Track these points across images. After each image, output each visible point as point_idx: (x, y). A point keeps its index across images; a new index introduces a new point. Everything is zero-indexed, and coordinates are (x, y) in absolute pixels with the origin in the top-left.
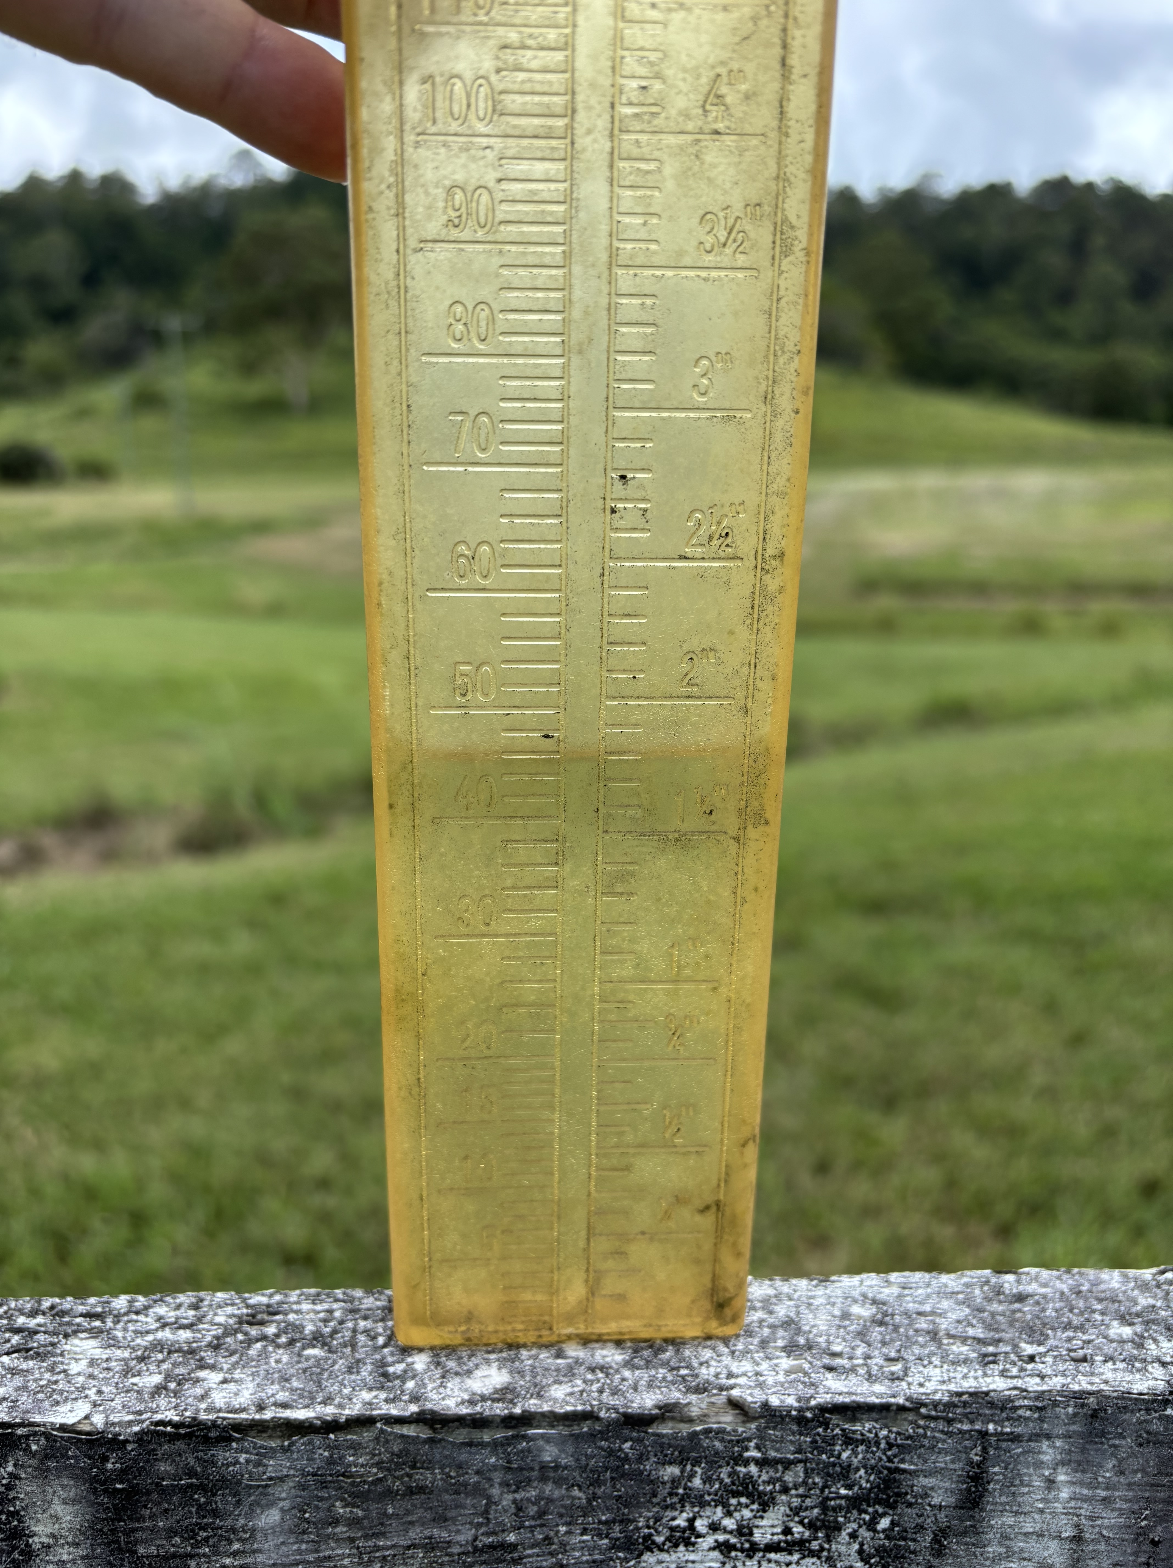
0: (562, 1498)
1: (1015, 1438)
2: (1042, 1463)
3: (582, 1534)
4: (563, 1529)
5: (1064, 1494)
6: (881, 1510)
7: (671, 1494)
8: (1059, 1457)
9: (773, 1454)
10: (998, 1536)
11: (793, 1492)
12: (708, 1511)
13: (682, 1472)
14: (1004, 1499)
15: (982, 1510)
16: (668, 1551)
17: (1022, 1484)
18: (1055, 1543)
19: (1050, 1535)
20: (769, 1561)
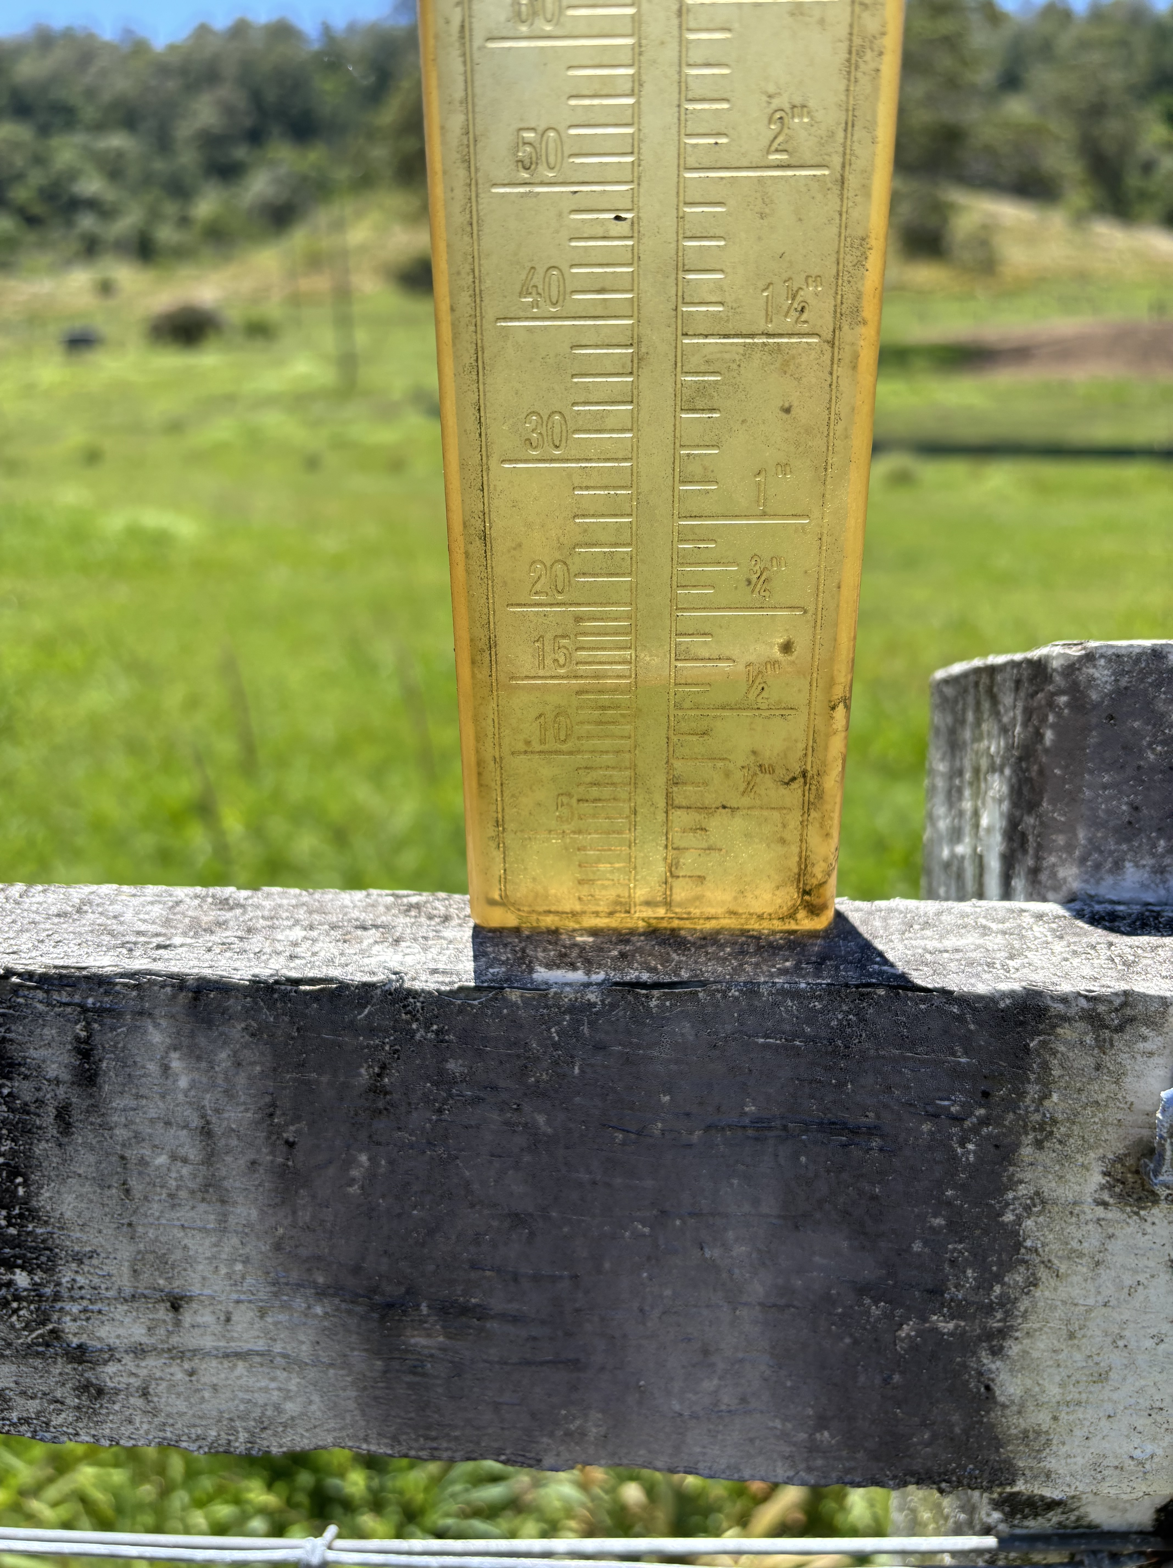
2: (150, 1044)
5: (183, 1082)
8: (167, 1040)
10: (123, 1118)
14: (119, 1080)
17: (135, 1065)
18: (185, 1132)
19: (177, 1124)
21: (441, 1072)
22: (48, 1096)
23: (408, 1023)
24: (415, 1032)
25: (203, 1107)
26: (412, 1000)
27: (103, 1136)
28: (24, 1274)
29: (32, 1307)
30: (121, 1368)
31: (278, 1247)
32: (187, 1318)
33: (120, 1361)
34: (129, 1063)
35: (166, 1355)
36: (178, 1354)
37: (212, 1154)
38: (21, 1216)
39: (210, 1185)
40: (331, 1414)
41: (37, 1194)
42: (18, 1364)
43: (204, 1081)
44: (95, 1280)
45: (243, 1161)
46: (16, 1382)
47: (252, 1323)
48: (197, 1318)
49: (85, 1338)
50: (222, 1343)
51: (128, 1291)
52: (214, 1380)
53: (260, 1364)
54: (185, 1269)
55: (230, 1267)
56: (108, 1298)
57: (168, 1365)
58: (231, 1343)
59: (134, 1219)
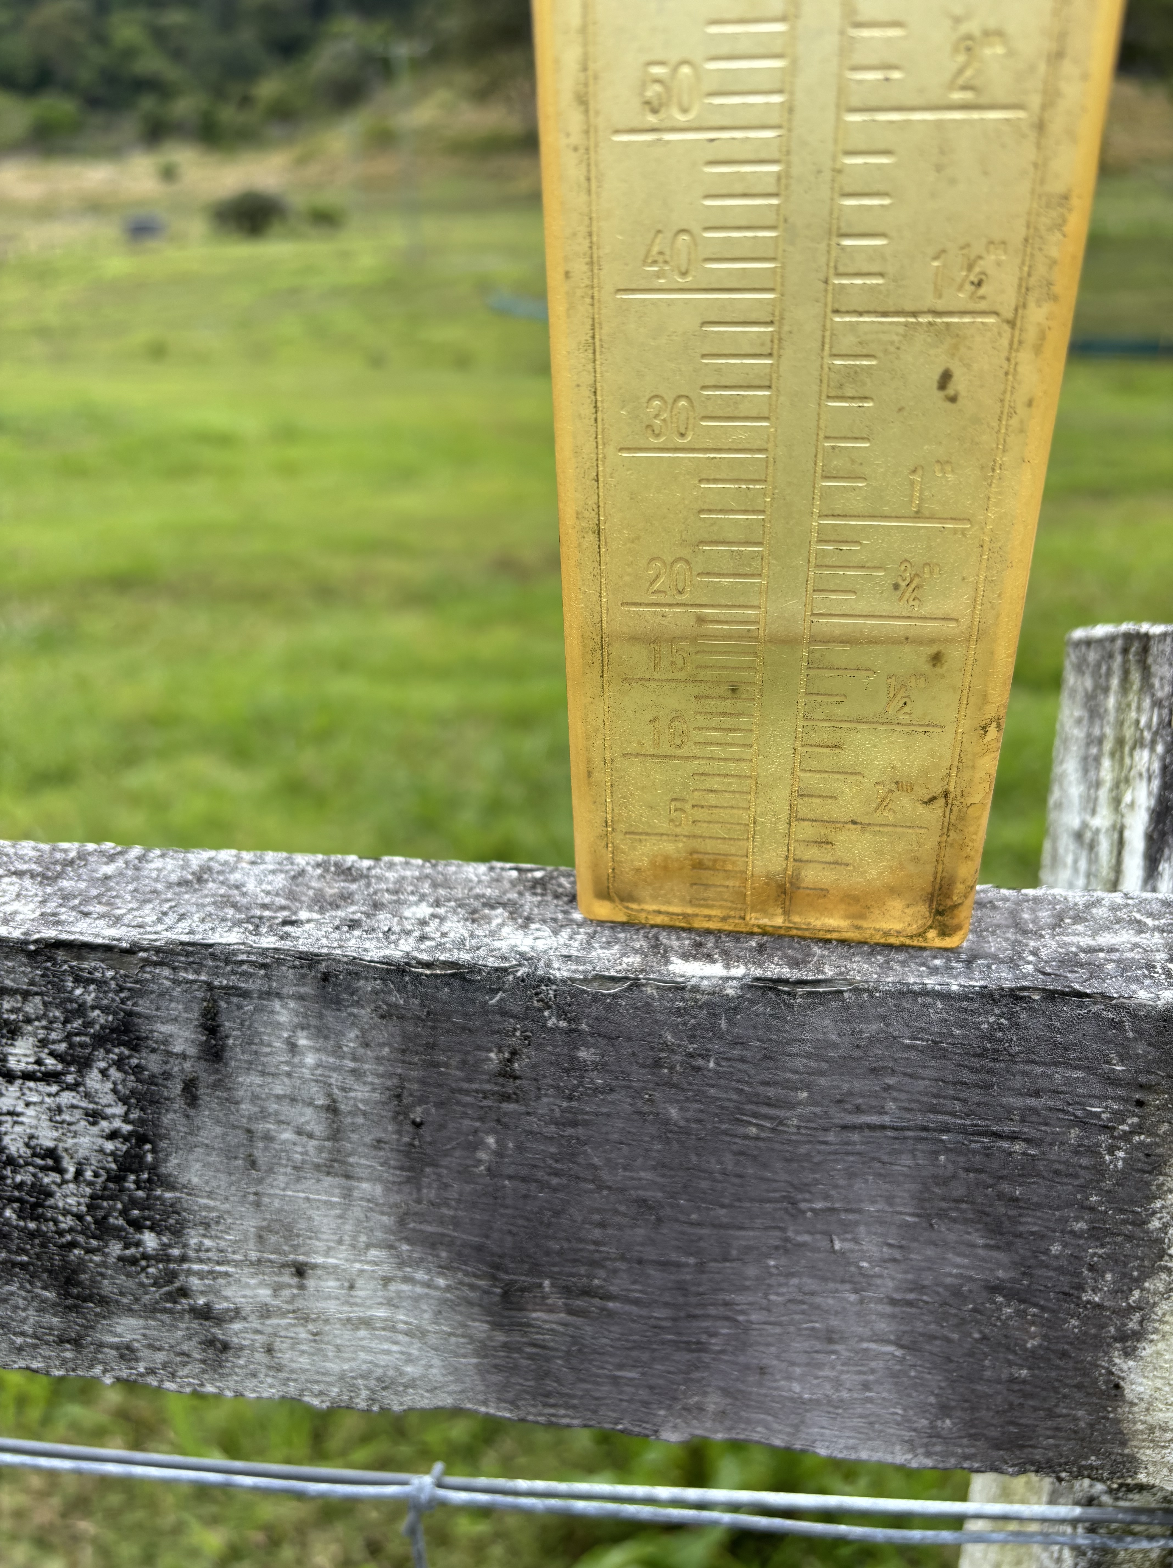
1: (245, 994)
2: (279, 1024)
5: (310, 1059)
6: (127, 1052)
8: (296, 1020)
9: (8, 984)
10: (249, 1094)
11: (36, 1023)
14: (246, 1057)
15: (227, 1064)
17: (262, 1043)
18: (310, 1109)
19: (303, 1101)
20: (30, 1089)
21: (573, 1059)
22: (176, 1069)
23: (540, 1010)
24: (546, 1020)
25: (330, 1085)
26: (544, 988)
27: (230, 1110)
28: (153, 1235)
29: (161, 1266)
30: (247, 1325)
31: (401, 1222)
32: (311, 1283)
33: (245, 1319)
34: (257, 1040)
35: (290, 1315)
36: (303, 1316)
37: (338, 1131)
38: (149, 1180)
39: (335, 1160)
40: (451, 1378)
41: (166, 1161)
42: (146, 1318)
43: (331, 1060)
44: (223, 1244)
45: (368, 1139)
46: (144, 1335)
47: (375, 1291)
48: (323, 1284)
49: (211, 1297)
50: (346, 1308)
51: (254, 1255)
52: (339, 1341)
53: (384, 1329)
54: (310, 1238)
55: (354, 1238)
56: (234, 1261)
57: (294, 1325)
58: (356, 1309)
59: (260, 1188)
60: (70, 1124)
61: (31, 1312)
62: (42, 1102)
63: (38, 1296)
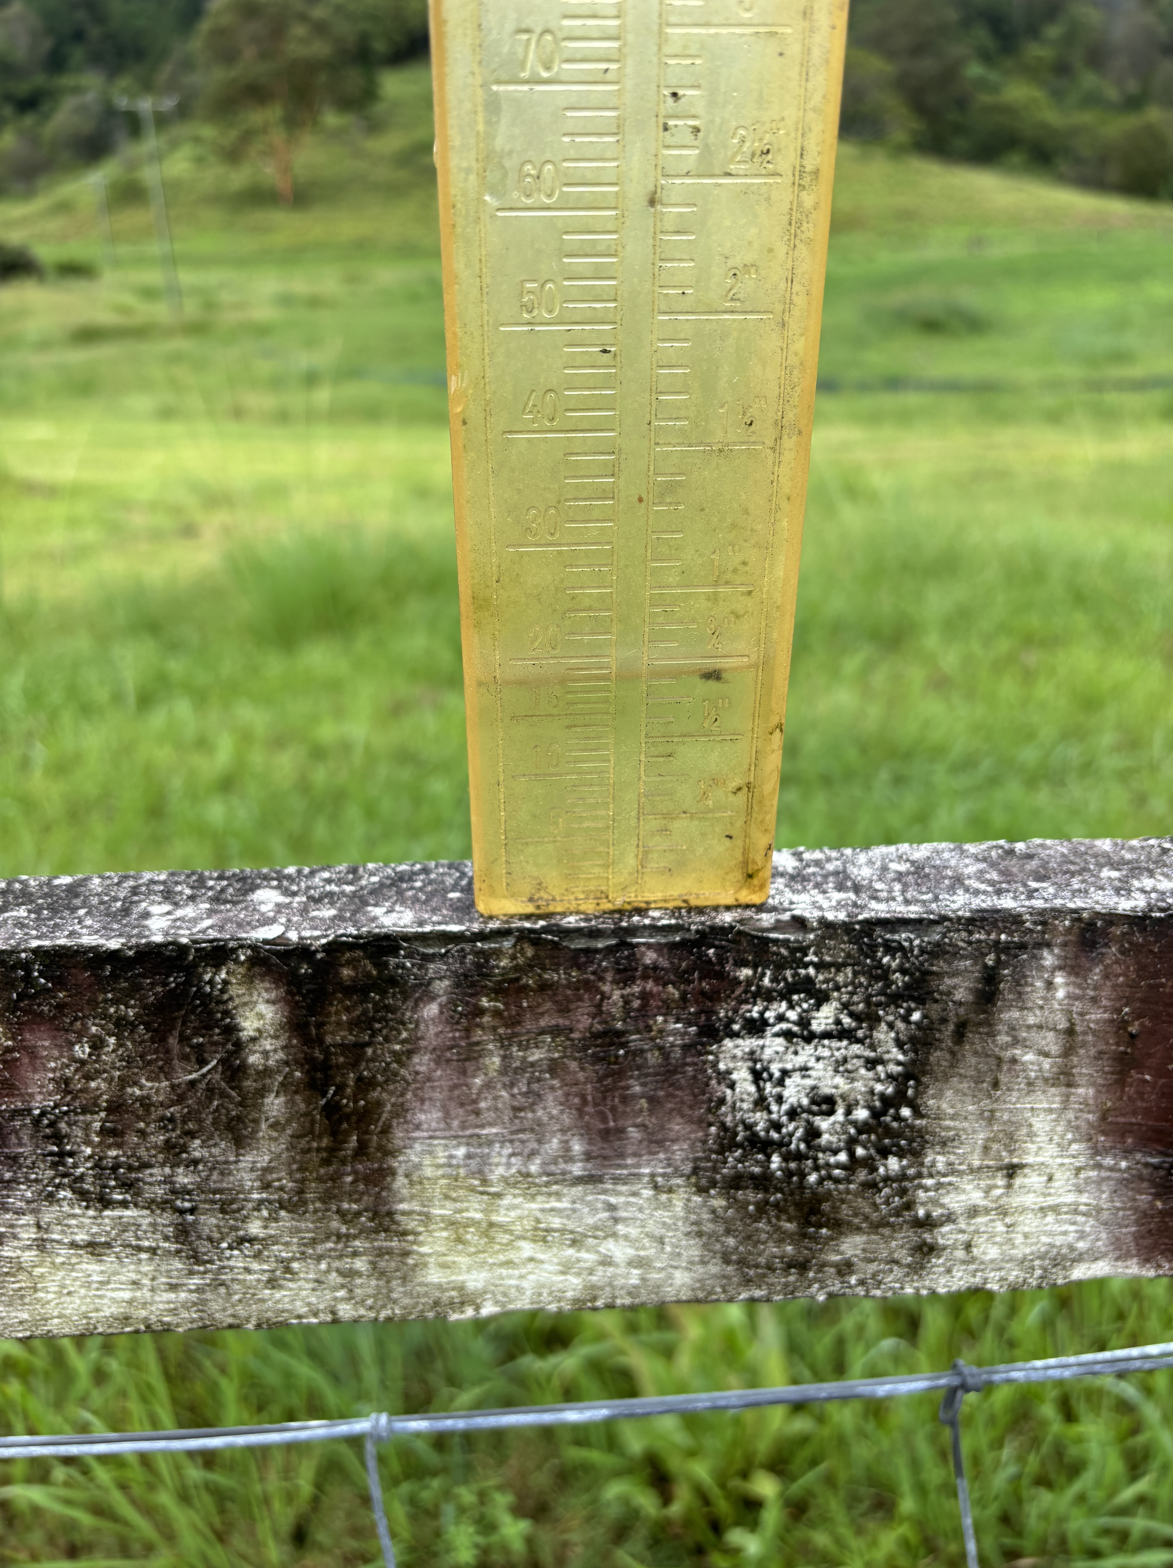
0: (659, 993)
1: (1022, 946)
2: (1043, 967)
3: (676, 1023)
4: (660, 1019)
5: (1061, 994)
6: (913, 1005)
7: (746, 992)
8: (1056, 963)
9: (828, 959)
10: (1006, 1027)
11: (843, 990)
12: (775, 1005)
13: (755, 972)
14: (1011, 997)
15: (995, 1005)
16: (743, 1038)
17: (1026, 984)
18: (1052, 1033)
19: (1047, 1027)
20: (824, 1046)
22: (952, 1014)
25: (1072, 1012)
27: (987, 1042)
28: (896, 1158)
29: (894, 1185)
30: (954, 1227)
31: (1103, 1118)
32: (1018, 1181)
33: (954, 1221)
34: (1023, 983)
35: (993, 1213)
36: (1003, 1212)
37: (1071, 1048)
39: (1062, 1073)
40: (1112, 1248)
41: (925, 1092)
42: (868, 1234)
43: (1077, 991)
44: (952, 1158)
45: (1093, 1052)
46: (864, 1250)
47: (1068, 1180)
48: (1026, 1180)
49: (930, 1207)
50: (1041, 1199)
51: (976, 1163)
52: (1026, 1229)
53: (1066, 1213)
54: (1026, 1142)
55: (1062, 1137)
56: (958, 1171)
57: (993, 1221)
58: (1048, 1198)
59: (995, 1106)
60: (849, 1072)
61: (771, 1244)
62: (832, 1056)
63: (780, 1228)
